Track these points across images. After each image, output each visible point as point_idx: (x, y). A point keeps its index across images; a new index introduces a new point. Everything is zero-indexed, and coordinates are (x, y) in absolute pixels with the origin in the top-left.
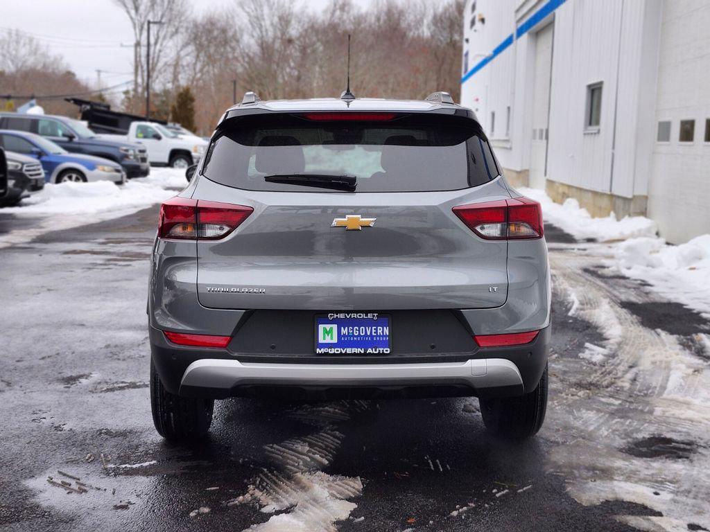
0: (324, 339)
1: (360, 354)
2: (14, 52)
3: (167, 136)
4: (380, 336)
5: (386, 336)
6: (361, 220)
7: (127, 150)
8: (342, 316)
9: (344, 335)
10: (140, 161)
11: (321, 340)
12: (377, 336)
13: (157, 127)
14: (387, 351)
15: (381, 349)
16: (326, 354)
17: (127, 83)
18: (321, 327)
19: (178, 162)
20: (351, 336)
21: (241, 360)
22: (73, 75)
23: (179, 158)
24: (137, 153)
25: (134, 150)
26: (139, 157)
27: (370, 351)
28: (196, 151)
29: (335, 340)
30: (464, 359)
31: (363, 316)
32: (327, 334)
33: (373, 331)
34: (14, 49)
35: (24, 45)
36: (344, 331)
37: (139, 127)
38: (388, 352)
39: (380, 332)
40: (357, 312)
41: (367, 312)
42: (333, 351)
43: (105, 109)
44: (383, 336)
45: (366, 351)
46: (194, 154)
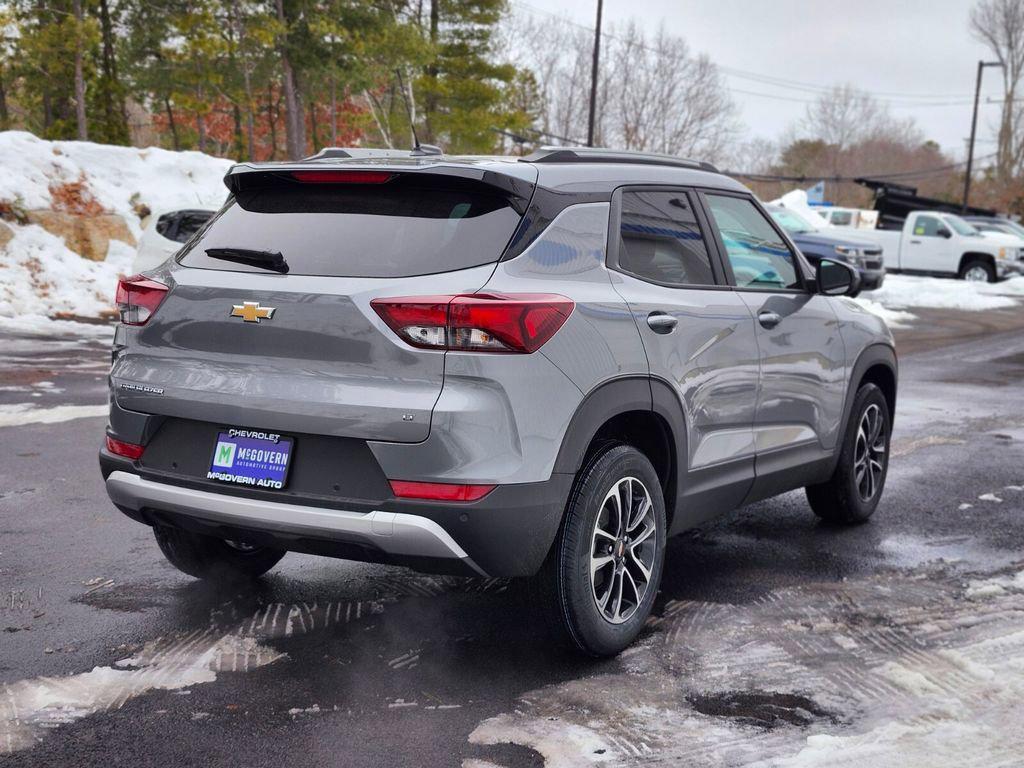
0: (220, 461)
1: (250, 486)
2: (839, 117)
3: (959, 232)
4: (277, 465)
5: (283, 466)
6: (259, 308)
7: (846, 251)
8: (242, 433)
9: (241, 459)
10: (865, 266)
11: (217, 463)
12: (273, 464)
13: (946, 219)
14: (278, 485)
15: (273, 482)
16: (217, 480)
17: (989, 156)
18: (220, 445)
19: (972, 271)
20: (246, 461)
21: (145, 476)
22: (937, 146)
23: (975, 266)
24: (862, 254)
25: (857, 251)
26: (864, 260)
27: (260, 483)
28: (1002, 256)
29: (229, 465)
30: (367, 509)
31: (264, 436)
32: (225, 454)
33: (272, 457)
34: (839, 113)
35: (856, 106)
36: (242, 454)
37: (920, 220)
38: (279, 487)
39: (278, 459)
40: (258, 430)
41: (268, 432)
42: (223, 477)
43: (910, 194)
44: (280, 465)
45: (257, 481)
46: (997, 260)
